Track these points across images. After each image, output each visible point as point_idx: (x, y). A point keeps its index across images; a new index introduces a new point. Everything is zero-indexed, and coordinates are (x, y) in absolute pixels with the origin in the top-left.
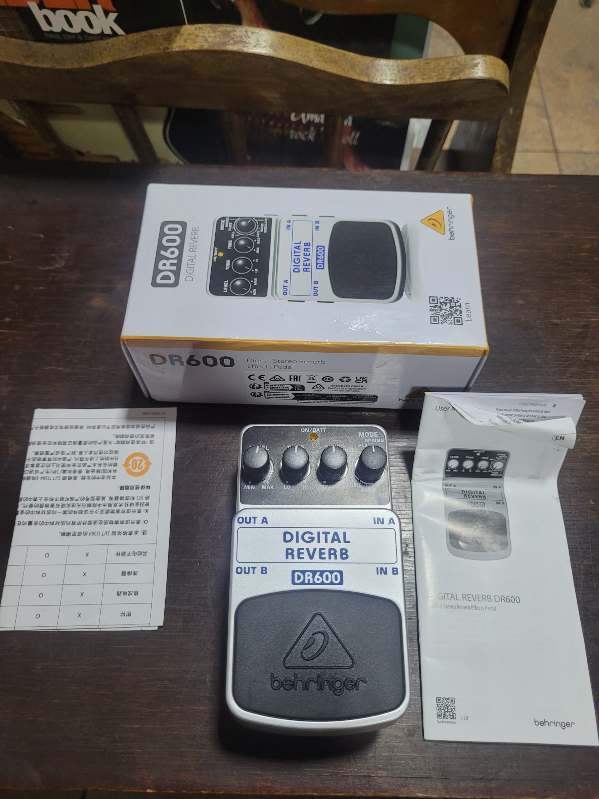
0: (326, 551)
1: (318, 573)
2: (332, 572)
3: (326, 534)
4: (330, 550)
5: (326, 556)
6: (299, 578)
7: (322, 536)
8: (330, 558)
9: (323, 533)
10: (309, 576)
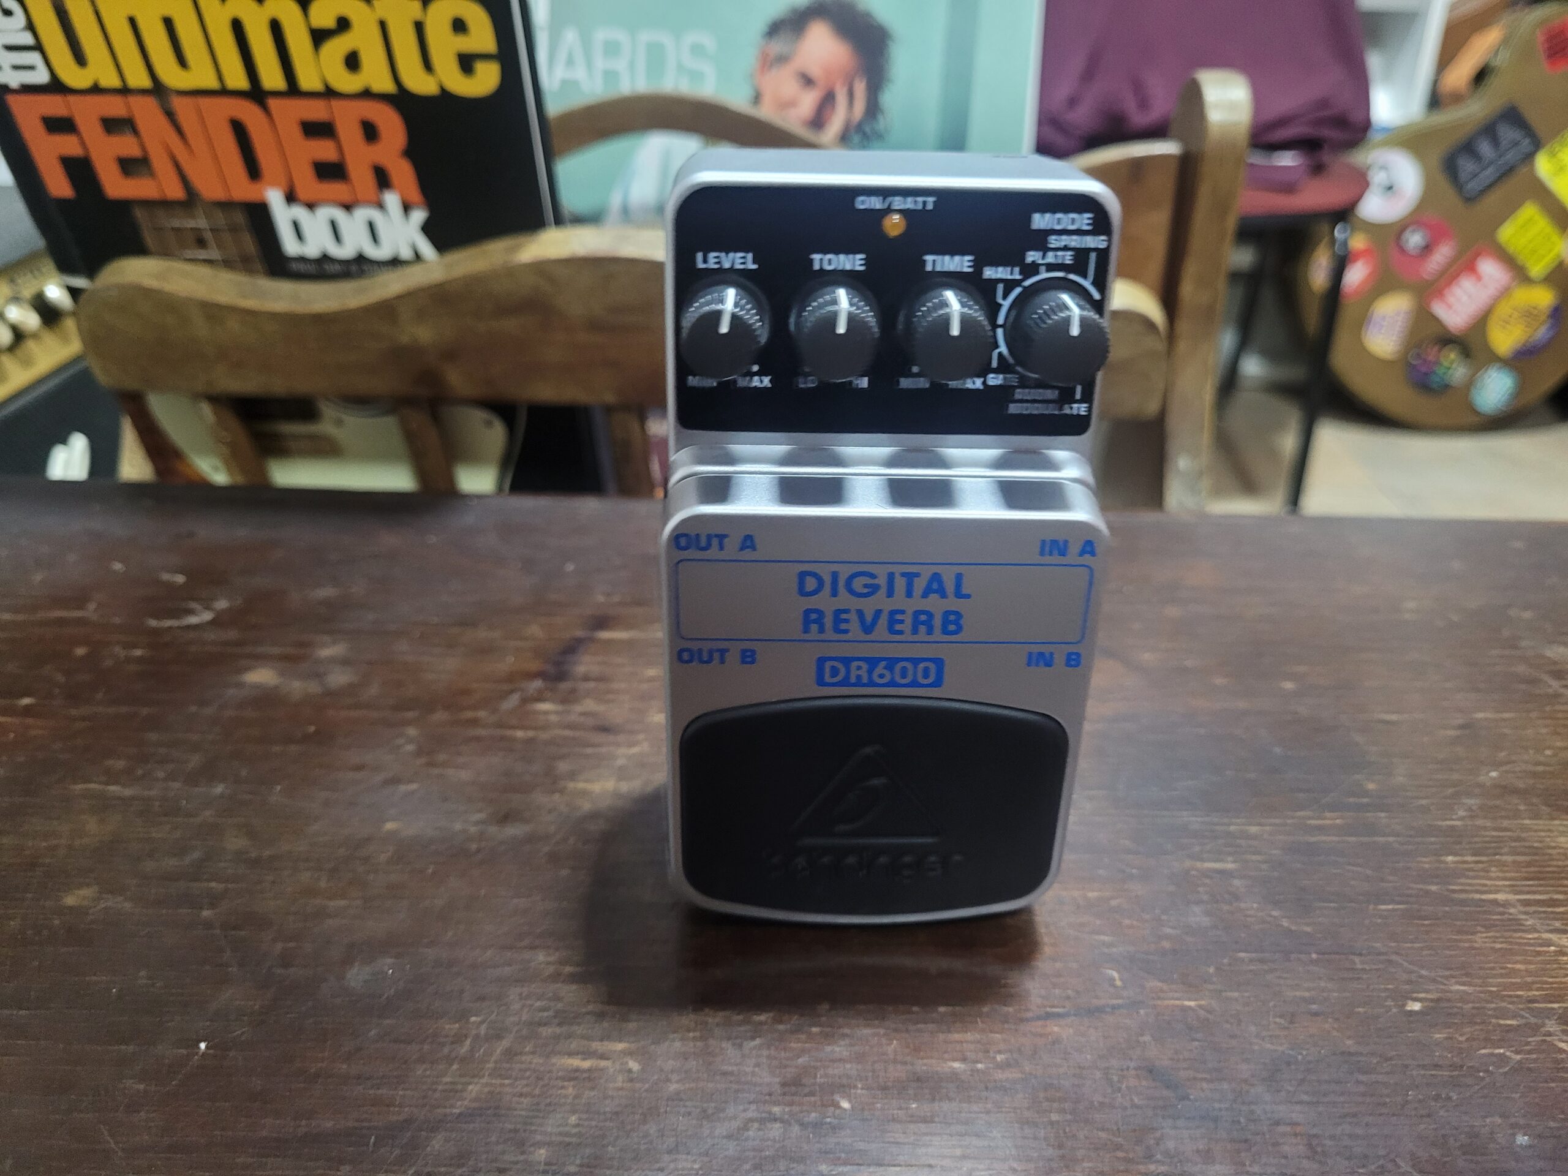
0: (908, 619)
1: (883, 664)
2: (915, 661)
3: (910, 577)
4: (917, 613)
5: (907, 626)
6: (835, 672)
7: (900, 584)
8: (915, 631)
9: (903, 575)
10: (859, 668)
